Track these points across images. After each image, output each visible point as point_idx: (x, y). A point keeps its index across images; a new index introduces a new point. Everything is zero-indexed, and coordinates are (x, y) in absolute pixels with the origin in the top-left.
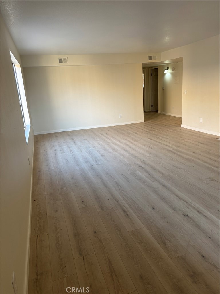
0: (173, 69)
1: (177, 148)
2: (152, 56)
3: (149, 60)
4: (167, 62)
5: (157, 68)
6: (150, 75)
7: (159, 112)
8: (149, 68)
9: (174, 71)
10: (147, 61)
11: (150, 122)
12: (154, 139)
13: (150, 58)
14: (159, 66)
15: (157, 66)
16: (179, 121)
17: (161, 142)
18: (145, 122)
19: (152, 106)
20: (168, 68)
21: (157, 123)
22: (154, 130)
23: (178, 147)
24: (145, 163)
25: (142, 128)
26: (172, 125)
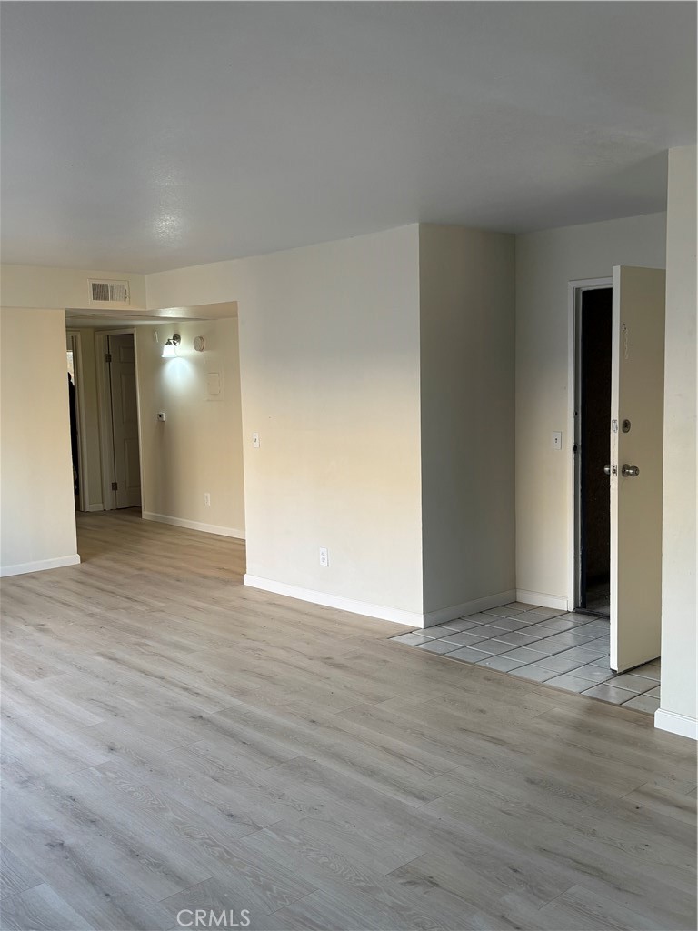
0: (200, 343)
1: (237, 702)
2: (109, 284)
3: (94, 299)
4: (170, 313)
5: (132, 335)
6: (104, 359)
7: (146, 514)
8: (98, 329)
9: (201, 350)
10: (88, 303)
11: (109, 564)
12: (126, 657)
13: (100, 292)
14: (140, 326)
15: (133, 327)
16: (233, 555)
17: (161, 670)
18: (86, 567)
19: (115, 486)
20: (177, 337)
21: (141, 569)
22: (126, 604)
23: (241, 693)
24: (86, 818)
25: (72, 599)
26: (205, 577)
